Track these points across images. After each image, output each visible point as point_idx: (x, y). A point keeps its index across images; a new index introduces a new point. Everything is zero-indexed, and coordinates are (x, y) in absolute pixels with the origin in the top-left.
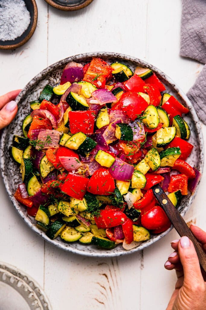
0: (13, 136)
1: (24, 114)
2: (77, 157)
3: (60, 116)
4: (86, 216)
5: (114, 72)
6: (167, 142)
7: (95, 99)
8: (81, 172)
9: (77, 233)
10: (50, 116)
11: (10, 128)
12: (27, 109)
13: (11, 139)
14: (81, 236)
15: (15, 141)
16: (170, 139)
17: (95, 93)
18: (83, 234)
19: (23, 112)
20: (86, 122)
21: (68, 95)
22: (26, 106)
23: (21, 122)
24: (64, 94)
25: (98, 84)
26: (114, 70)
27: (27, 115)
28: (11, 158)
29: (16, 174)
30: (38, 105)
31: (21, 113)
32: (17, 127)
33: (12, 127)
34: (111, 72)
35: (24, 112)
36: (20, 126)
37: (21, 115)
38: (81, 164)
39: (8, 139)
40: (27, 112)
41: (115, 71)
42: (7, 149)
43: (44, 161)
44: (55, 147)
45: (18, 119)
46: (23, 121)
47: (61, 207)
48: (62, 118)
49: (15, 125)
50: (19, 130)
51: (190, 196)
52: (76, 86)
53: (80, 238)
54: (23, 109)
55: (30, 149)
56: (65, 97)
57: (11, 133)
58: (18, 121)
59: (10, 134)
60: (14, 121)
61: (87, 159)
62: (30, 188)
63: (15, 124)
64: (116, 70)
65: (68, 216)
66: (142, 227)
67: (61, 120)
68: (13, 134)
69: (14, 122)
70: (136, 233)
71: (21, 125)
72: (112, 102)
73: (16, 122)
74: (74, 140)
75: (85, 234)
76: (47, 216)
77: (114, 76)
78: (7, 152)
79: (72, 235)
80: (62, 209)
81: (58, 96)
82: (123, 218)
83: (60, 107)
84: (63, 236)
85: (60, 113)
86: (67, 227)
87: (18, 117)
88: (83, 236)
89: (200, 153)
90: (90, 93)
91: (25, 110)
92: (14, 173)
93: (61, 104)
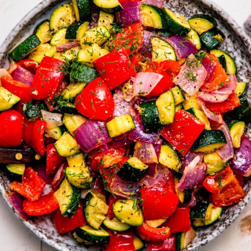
0: (226, 35)
1: (241, 67)
2: (147, 96)
3: (208, 110)
4: (70, 52)
5: (211, 205)
6: (86, 208)
7: (197, 164)
8: (127, 87)
9: (58, 26)
10: (217, 100)
11: (237, 40)
12: (244, 75)
13: (224, 31)
14: (52, 29)
15: (219, 34)
16: (88, 215)
17: (205, 169)
18: (52, 32)
19: (244, 67)
20: (179, 135)
21: (224, 138)
22: (248, 76)
23: (234, 56)
24: (230, 134)
25: (211, 180)
26: (213, 208)
27: (238, 70)
28: (202, 15)
29: (179, 5)
30: (240, 93)
31: (244, 64)
32: (233, 48)
33: (236, 42)
34: (214, 204)
35: (243, 69)
36: (231, 52)
37: (242, 63)
38: (136, 93)
39: (226, 28)
40: (241, 73)
41: (211, 208)
42: (216, 18)
43: (171, 53)
44: (178, 78)
45: (240, 56)
46: (234, 59)
47: (104, 32)
48: (205, 111)
49: (236, 47)
50: (227, 48)
51: (5, 189)
52: (228, 154)
53: (49, 25)
54: (248, 71)
55: (196, 45)
56: (225, 132)
57: (231, 36)
58: (238, 54)
59: (230, 34)
60: (242, 50)
61: (136, 105)
62: (151, 12)
63: (238, 48)
64: (210, 210)
65: (86, 33)
66: (10, 108)
67: (203, 108)
68: (228, 37)
69: (240, 48)
70: (8, 95)
71: (231, 54)
72: (179, 182)
73: (239, 51)
74: (169, 107)
75: (50, 34)
76: (104, 6)
77: (206, 202)
78: (213, 14)
79: (61, 19)
80: (99, 31)
81: (232, 125)
82: (37, 94)
83: (218, 118)
84: (67, 7)
85: (212, 113)
86: (75, 19)
87: (242, 57)
88: (50, 30)
89: (46, 236)
90: (208, 163)
91: (245, 71)
92: (182, 4)
93: (221, 121)
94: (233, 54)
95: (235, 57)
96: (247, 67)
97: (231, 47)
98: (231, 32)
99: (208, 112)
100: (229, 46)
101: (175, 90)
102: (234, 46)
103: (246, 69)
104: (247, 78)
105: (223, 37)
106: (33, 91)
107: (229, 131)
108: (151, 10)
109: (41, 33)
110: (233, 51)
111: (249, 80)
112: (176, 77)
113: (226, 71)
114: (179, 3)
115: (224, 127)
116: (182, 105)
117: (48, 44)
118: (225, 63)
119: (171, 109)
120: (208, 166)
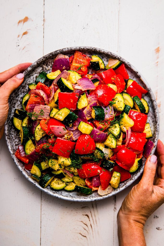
0: (14, 109)
1: (23, 92)
2: (63, 126)
3: (51, 95)
4: (70, 170)
8: (67, 137)
9: (63, 183)
10: (44, 94)
11: (13, 103)
12: (26, 89)
13: (13, 111)
15: (16, 113)
17: (79, 80)
20: (71, 101)
21: (59, 80)
22: (25, 87)
24: (56, 78)
27: (25, 93)
28: (13, 126)
29: (16, 138)
30: (35, 86)
31: (21, 92)
37: (21, 93)
38: (67, 131)
39: (11, 111)
40: (26, 91)
42: (10, 119)
43: (38, 128)
46: (22, 98)
47: (50, 163)
52: (66, 73)
53: (65, 187)
54: (23, 88)
55: (27, 119)
57: (13, 107)
58: (18, 98)
59: (12, 108)
60: (15, 98)
62: (27, 149)
65: (56, 170)
67: (52, 98)
69: (15, 99)
74: (60, 114)
75: (69, 184)
76: (39, 170)
78: (9, 121)
79: (59, 184)
80: (51, 165)
81: (51, 80)
82: (99, 170)
83: (52, 88)
84: (52, 186)
85: (51, 93)
86: (55, 178)
87: (18, 95)
88: (67, 185)
89: (156, 124)
90: (76, 80)
91: (24, 90)
92: (15, 137)
93: (52, 86)
94: (20, 100)
95: (21, 98)
96: (21, 90)
97: (18, 103)
98: (11, 108)
99: (52, 95)
100: (18, 104)
101: (52, 115)
102: (16, 102)
103: (22, 90)
104: (26, 87)
105: (16, 110)
106: (98, 172)
107: (55, 79)
108: (26, 149)
109: (71, 188)
110: (19, 101)
111: (26, 85)
112: (47, 119)
113: (29, 98)
114: (15, 139)
115: (55, 83)
116: (57, 108)
117: (74, 182)
118: (26, 101)
119: (60, 112)
120: (77, 79)
